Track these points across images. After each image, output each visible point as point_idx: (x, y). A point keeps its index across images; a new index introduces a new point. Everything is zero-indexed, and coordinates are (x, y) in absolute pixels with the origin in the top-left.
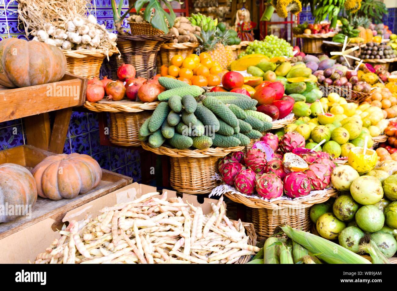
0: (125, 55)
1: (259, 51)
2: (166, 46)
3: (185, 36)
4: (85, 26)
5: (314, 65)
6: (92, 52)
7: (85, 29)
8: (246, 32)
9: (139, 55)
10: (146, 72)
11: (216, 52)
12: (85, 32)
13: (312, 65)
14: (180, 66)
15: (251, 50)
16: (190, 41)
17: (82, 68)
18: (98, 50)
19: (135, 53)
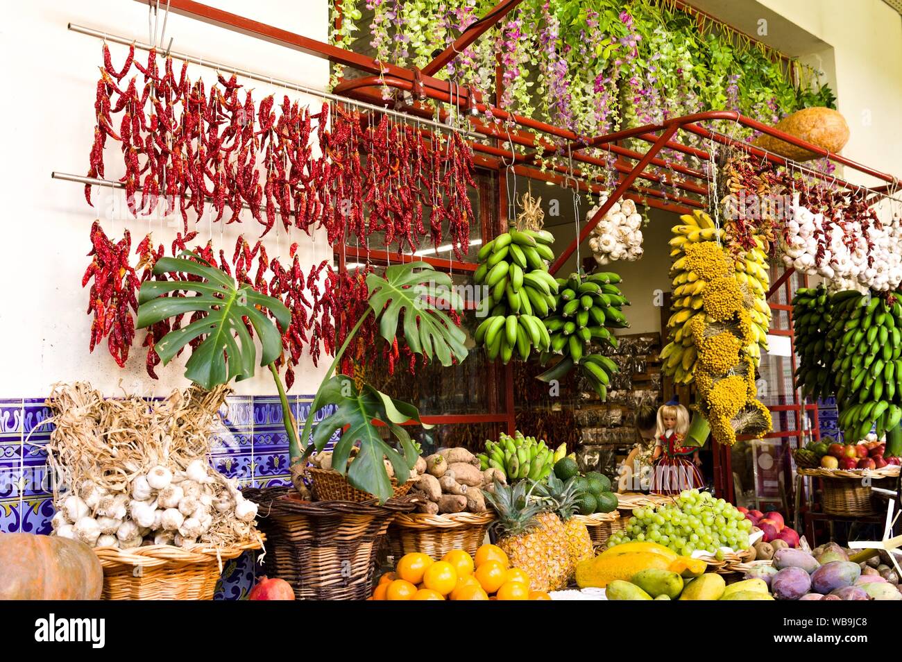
0: (294, 547)
1: (655, 532)
2: (409, 522)
3: (455, 496)
4: (173, 486)
5: (798, 578)
6: (185, 551)
7: (171, 495)
8: (681, 456)
9: (328, 546)
10: (345, 590)
11: (532, 537)
12: (170, 502)
13: (791, 577)
14: (417, 581)
15: (638, 528)
16: (468, 510)
17: (161, 587)
18: (199, 545)
19: (319, 542)
